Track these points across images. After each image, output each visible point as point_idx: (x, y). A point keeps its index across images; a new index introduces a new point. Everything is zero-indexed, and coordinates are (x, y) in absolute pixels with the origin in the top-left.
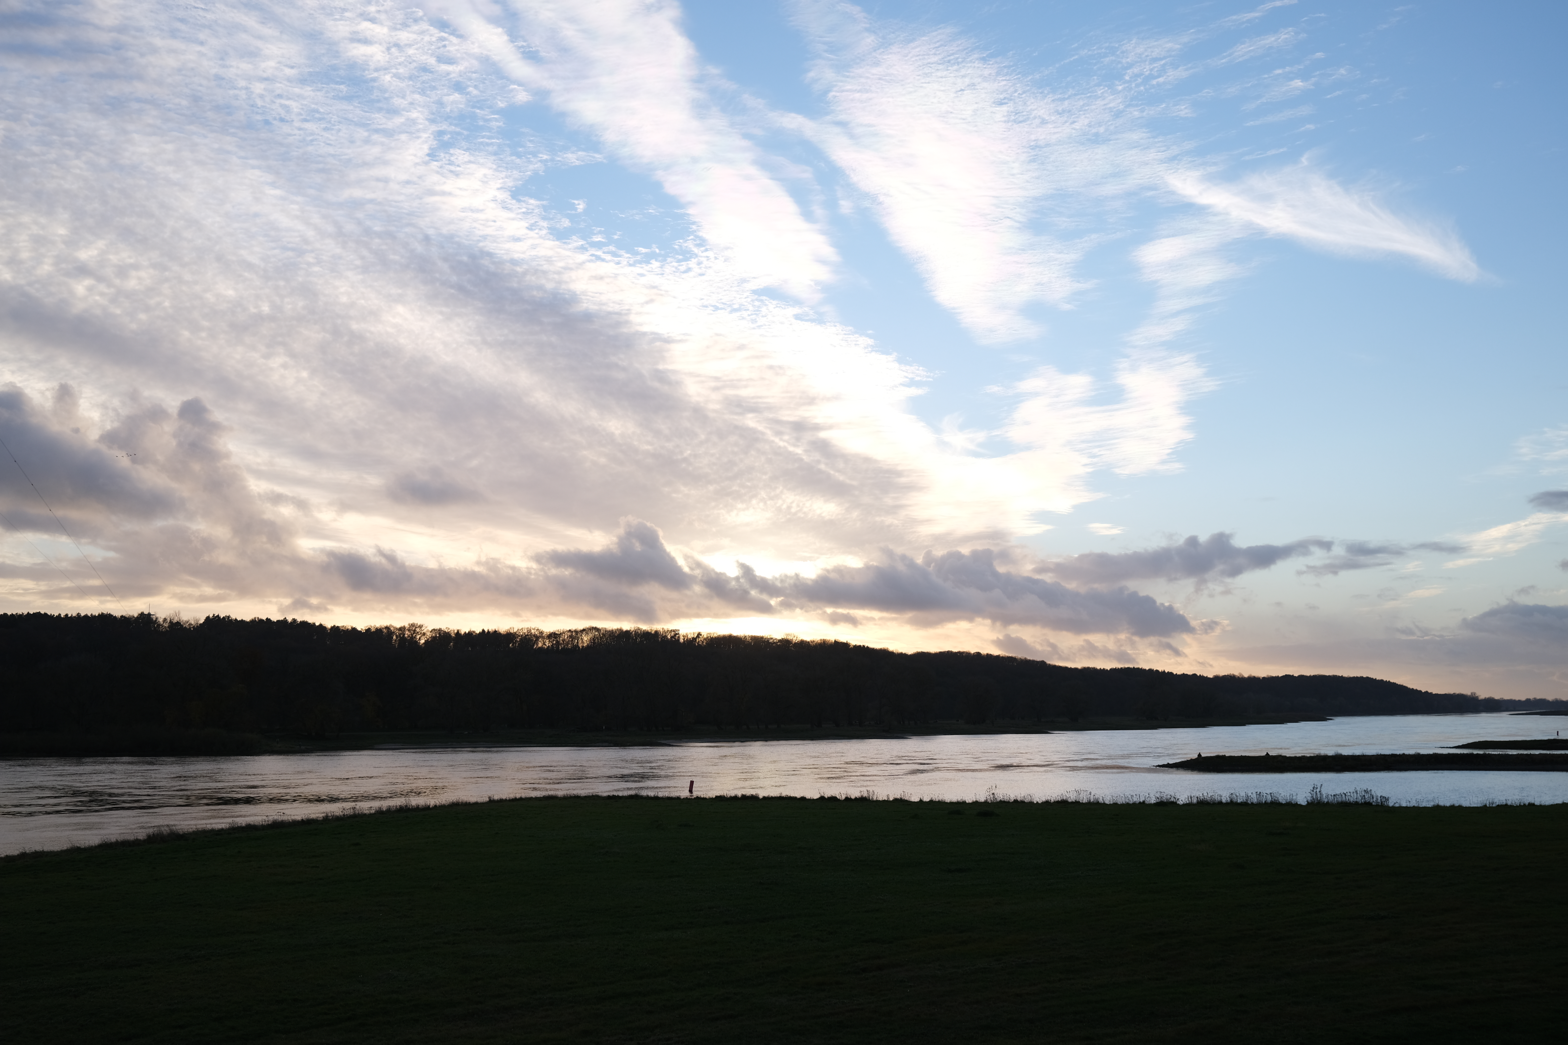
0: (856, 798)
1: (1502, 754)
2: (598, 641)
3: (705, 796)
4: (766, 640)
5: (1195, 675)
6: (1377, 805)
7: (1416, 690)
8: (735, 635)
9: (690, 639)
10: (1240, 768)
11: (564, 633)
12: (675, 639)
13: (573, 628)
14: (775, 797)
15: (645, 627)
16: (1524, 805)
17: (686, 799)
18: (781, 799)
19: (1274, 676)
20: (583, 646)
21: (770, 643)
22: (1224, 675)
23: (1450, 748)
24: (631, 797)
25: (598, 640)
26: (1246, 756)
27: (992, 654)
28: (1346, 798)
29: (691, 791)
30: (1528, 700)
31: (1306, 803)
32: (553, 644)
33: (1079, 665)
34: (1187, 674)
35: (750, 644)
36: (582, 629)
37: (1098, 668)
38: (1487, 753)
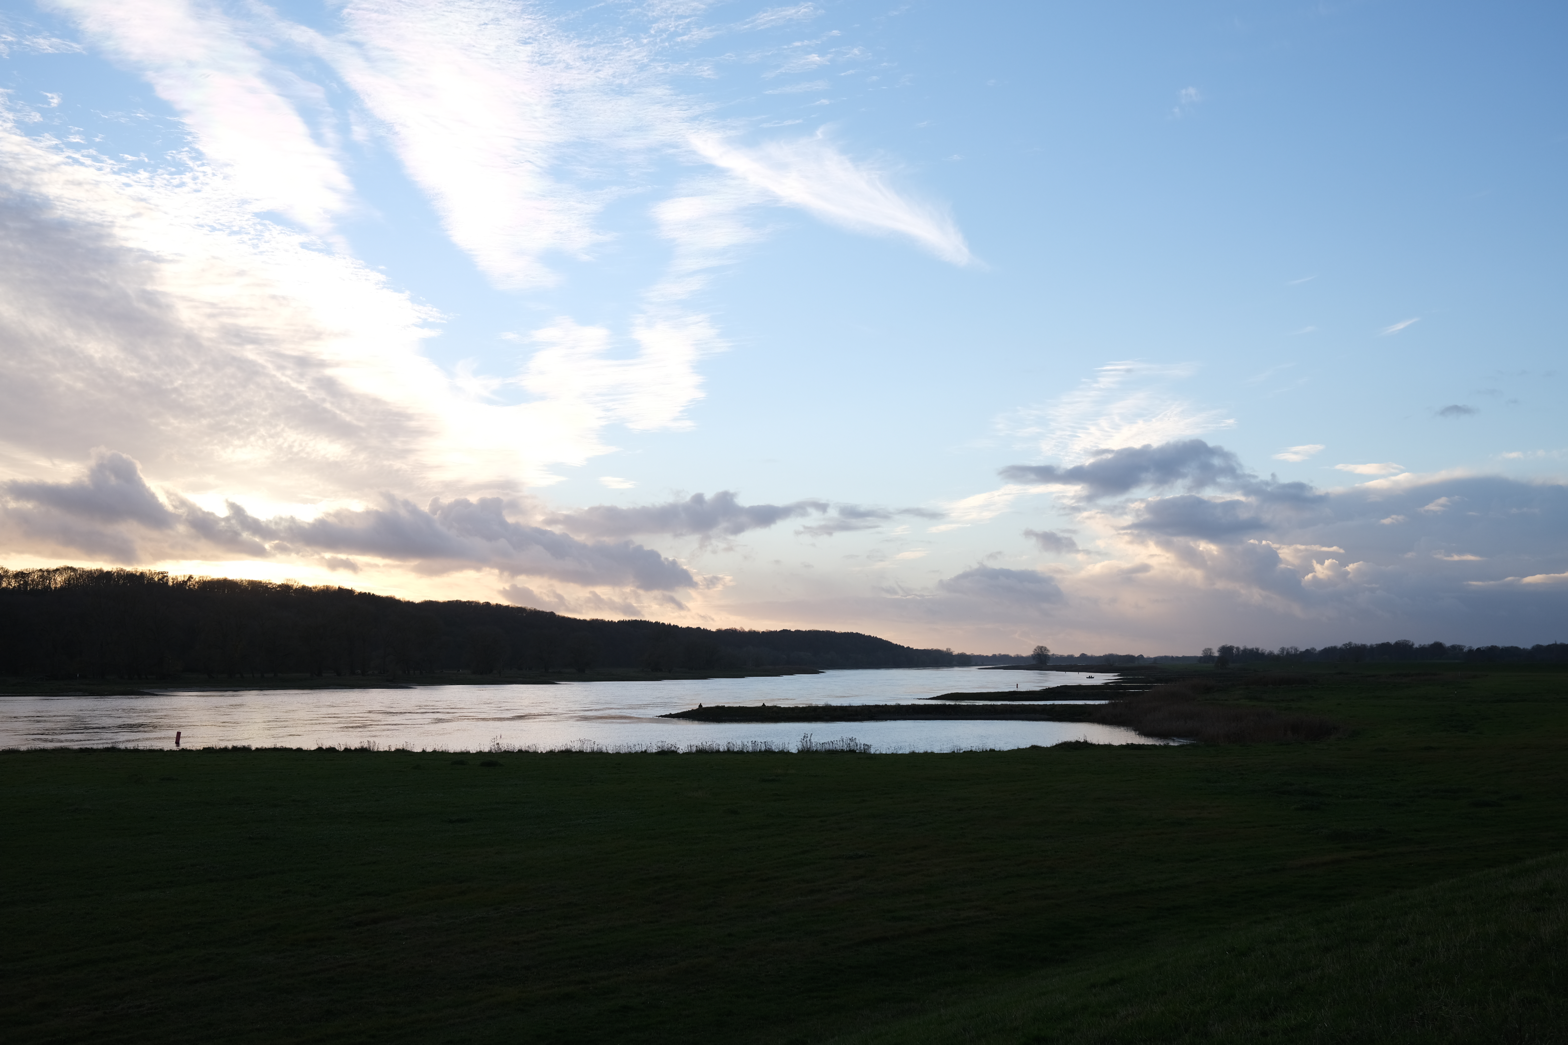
0: (356, 749)
1: (970, 705)
2: (74, 583)
3: (191, 748)
4: (265, 585)
5: (699, 628)
6: (860, 753)
7: (900, 645)
8: (230, 579)
9: (180, 582)
10: (737, 718)
11: (33, 572)
12: (163, 581)
13: (45, 567)
14: (269, 749)
15: (129, 569)
16: (986, 750)
17: (171, 752)
18: (275, 750)
19: (773, 630)
20: (56, 587)
21: (269, 588)
22: (726, 628)
23: (926, 699)
24: (107, 750)
25: (74, 581)
26: (743, 707)
27: (502, 604)
28: (833, 746)
29: (177, 743)
30: (994, 656)
31: (797, 751)
32: (20, 584)
33: (588, 617)
34: (691, 628)
35: (246, 588)
36: (55, 568)
37: (607, 620)
38: (958, 704)
